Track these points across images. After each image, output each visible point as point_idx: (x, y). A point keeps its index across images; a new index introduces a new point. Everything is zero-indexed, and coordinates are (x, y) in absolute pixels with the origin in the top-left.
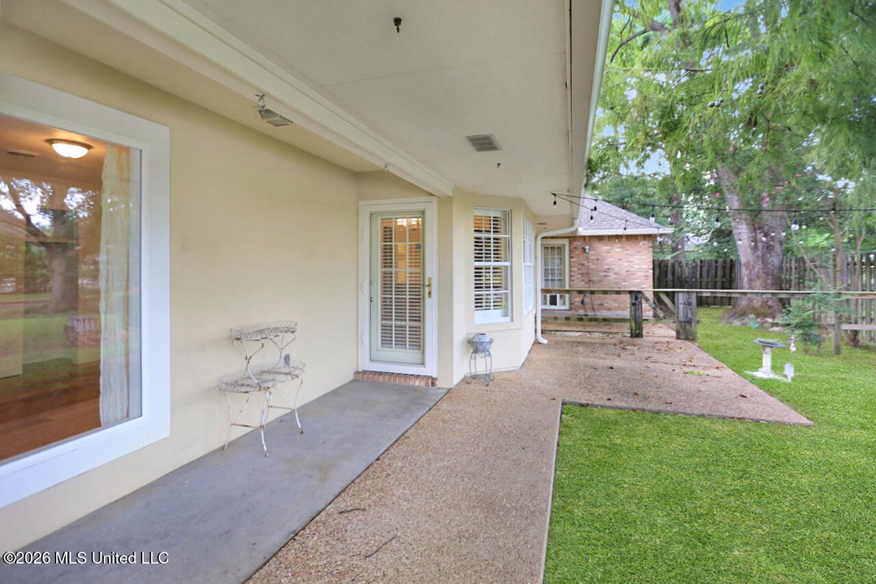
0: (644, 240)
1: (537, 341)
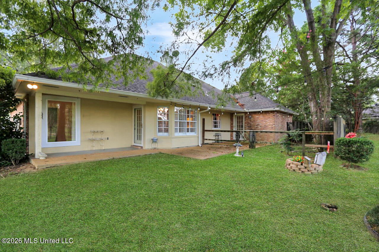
0: (271, 113)
1: (198, 146)
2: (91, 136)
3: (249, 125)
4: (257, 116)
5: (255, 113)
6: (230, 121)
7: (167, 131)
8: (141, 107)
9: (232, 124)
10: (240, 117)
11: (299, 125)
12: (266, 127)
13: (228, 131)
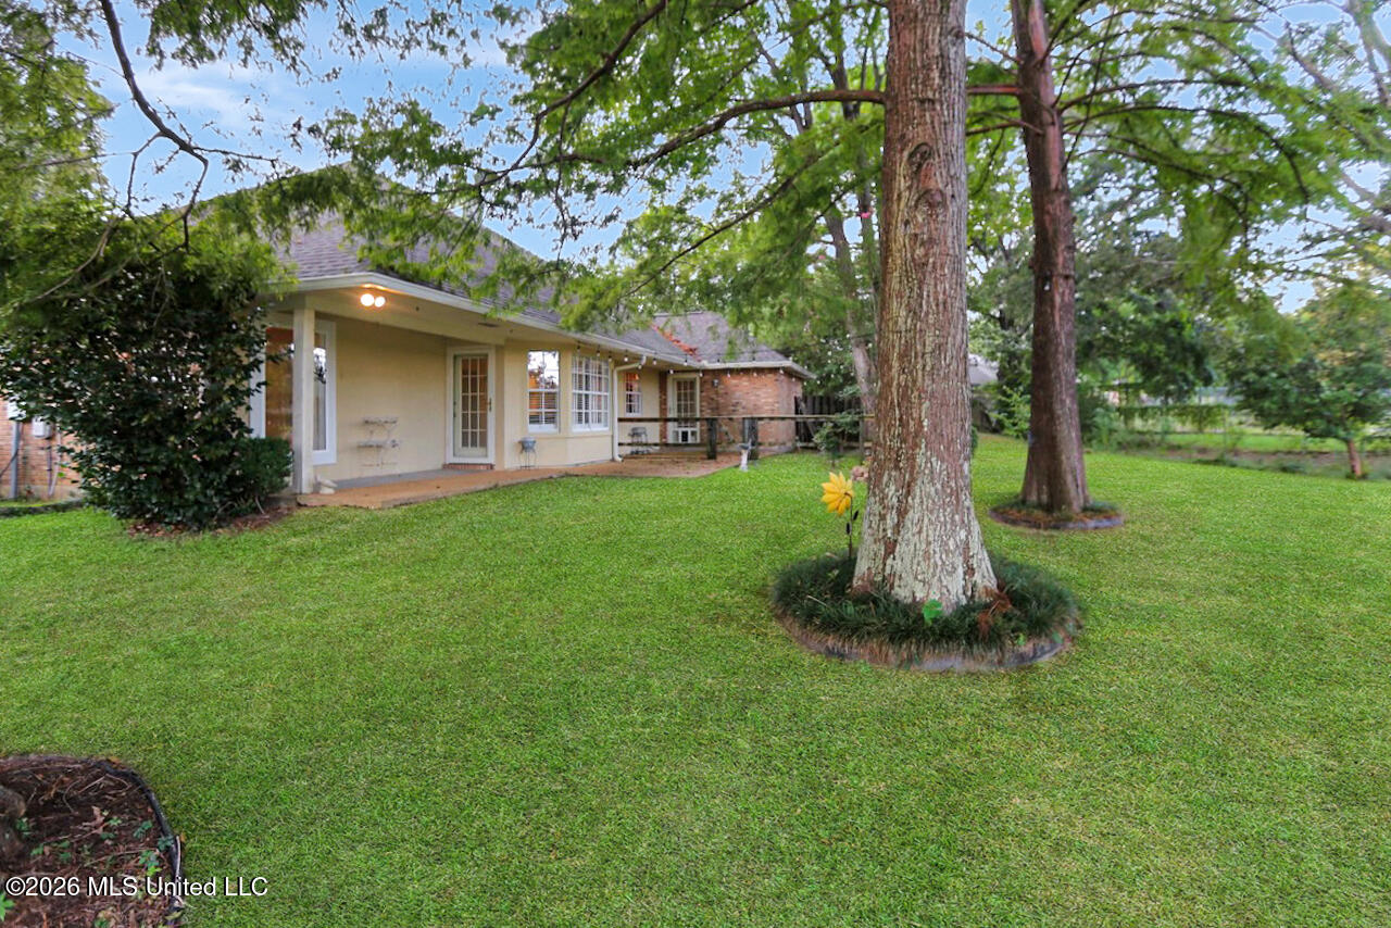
0: (770, 373)
1: (613, 460)
2: (361, 437)
3: (714, 405)
4: (730, 380)
5: (731, 371)
6: (658, 396)
7: (551, 419)
8: (484, 352)
9: (663, 403)
10: (686, 382)
11: (817, 405)
12: (757, 408)
13: (655, 420)
